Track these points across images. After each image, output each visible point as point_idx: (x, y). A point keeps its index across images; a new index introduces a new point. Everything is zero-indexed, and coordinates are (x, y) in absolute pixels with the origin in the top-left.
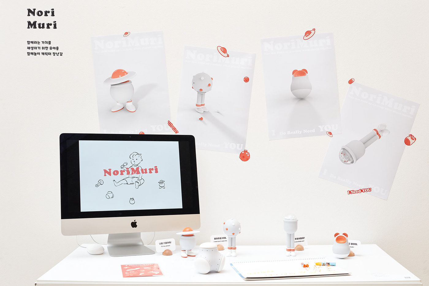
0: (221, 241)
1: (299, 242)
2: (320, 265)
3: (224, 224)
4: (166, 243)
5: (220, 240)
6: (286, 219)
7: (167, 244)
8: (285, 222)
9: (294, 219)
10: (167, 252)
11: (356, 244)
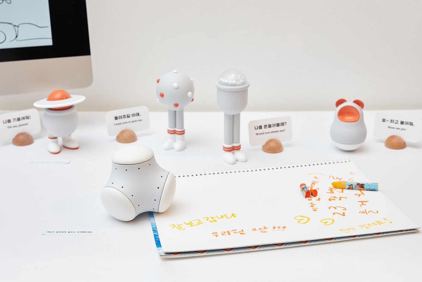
0: (129, 122)
1: (273, 134)
2: (343, 189)
3: (158, 81)
4: (19, 119)
5: (127, 120)
6: (221, 83)
7: (21, 122)
8: (219, 89)
9: (238, 83)
10: (21, 137)
11: (411, 124)
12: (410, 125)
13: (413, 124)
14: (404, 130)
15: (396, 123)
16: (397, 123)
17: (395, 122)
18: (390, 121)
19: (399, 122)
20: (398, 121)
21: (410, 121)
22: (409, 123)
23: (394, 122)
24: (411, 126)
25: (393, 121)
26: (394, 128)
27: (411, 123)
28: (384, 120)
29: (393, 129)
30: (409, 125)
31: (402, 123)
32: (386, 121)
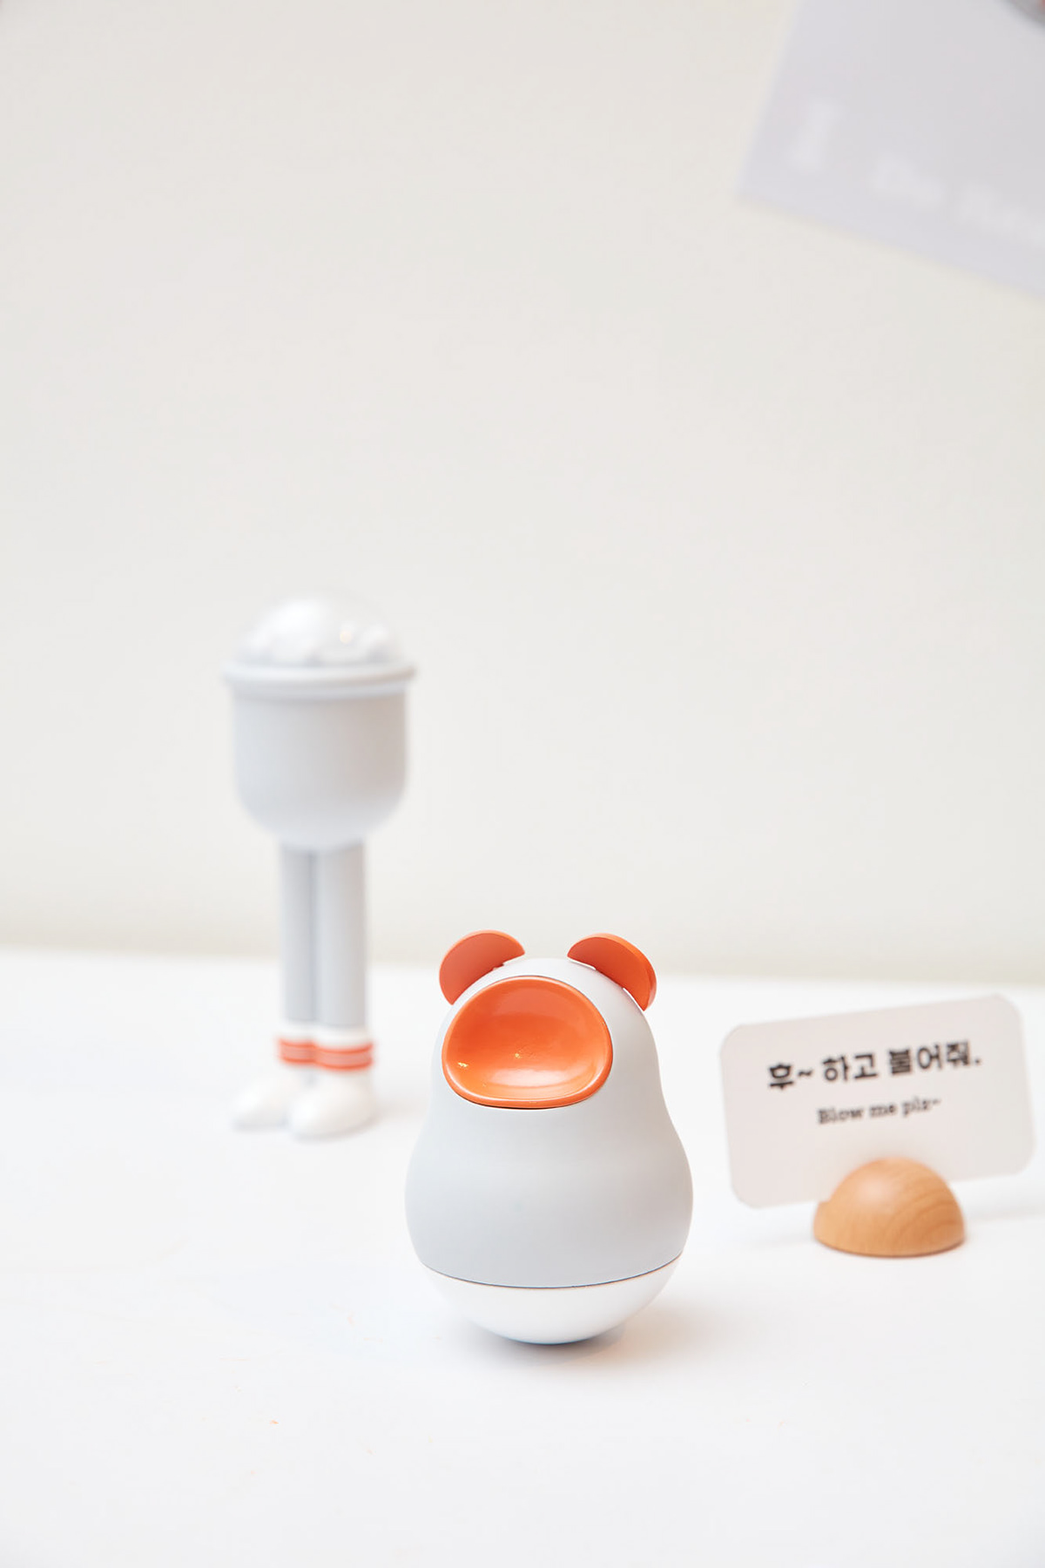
11: (960, 1055)
12: (954, 1061)
13: (973, 1055)
14: (925, 1105)
15: (863, 1075)
16: (868, 1070)
17: (855, 1068)
18: (819, 1070)
19: (883, 1064)
20: (870, 1057)
21: (945, 1039)
22: (944, 1051)
23: (846, 1068)
24: (961, 1069)
25: (839, 1066)
26: (856, 1114)
27: (953, 1047)
28: (781, 1076)
29: (851, 1123)
30: (948, 1067)
31: (900, 1062)
32: (793, 1076)
